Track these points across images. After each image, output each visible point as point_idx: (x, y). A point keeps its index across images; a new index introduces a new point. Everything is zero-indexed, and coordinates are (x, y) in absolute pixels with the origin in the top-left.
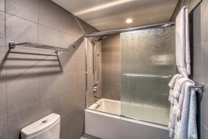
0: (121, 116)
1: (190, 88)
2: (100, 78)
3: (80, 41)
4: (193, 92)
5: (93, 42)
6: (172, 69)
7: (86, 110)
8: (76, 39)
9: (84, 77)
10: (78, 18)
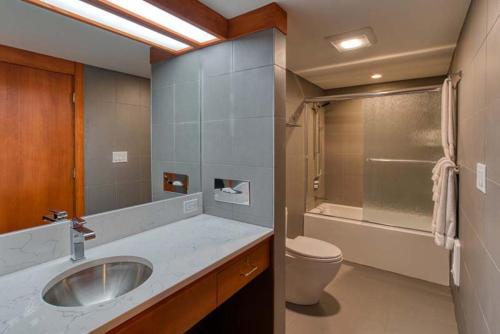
0: (363, 221)
1: (448, 169)
2: (323, 167)
3: (300, 110)
4: (451, 173)
5: (314, 109)
6: (438, 152)
7: (306, 215)
8: (296, 107)
9: (303, 164)
10: (299, 76)
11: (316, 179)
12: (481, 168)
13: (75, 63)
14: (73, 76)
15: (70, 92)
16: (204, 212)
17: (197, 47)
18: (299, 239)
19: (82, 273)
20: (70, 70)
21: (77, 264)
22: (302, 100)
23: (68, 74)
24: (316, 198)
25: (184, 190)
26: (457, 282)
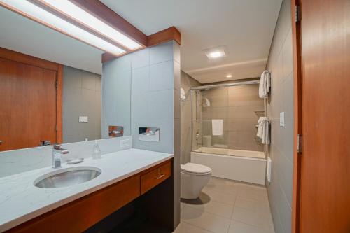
5: (196, 93)
7: (192, 152)
11: (197, 133)
12: (282, 114)
13: (59, 64)
14: (57, 72)
15: (55, 80)
16: (133, 147)
17: (129, 52)
18: (188, 164)
19: (59, 175)
20: (56, 68)
21: (56, 170)
22: (189, 88)
23: (53, 70)
24: (198, 144)
25: (121, 134)
26: (269, 180)
